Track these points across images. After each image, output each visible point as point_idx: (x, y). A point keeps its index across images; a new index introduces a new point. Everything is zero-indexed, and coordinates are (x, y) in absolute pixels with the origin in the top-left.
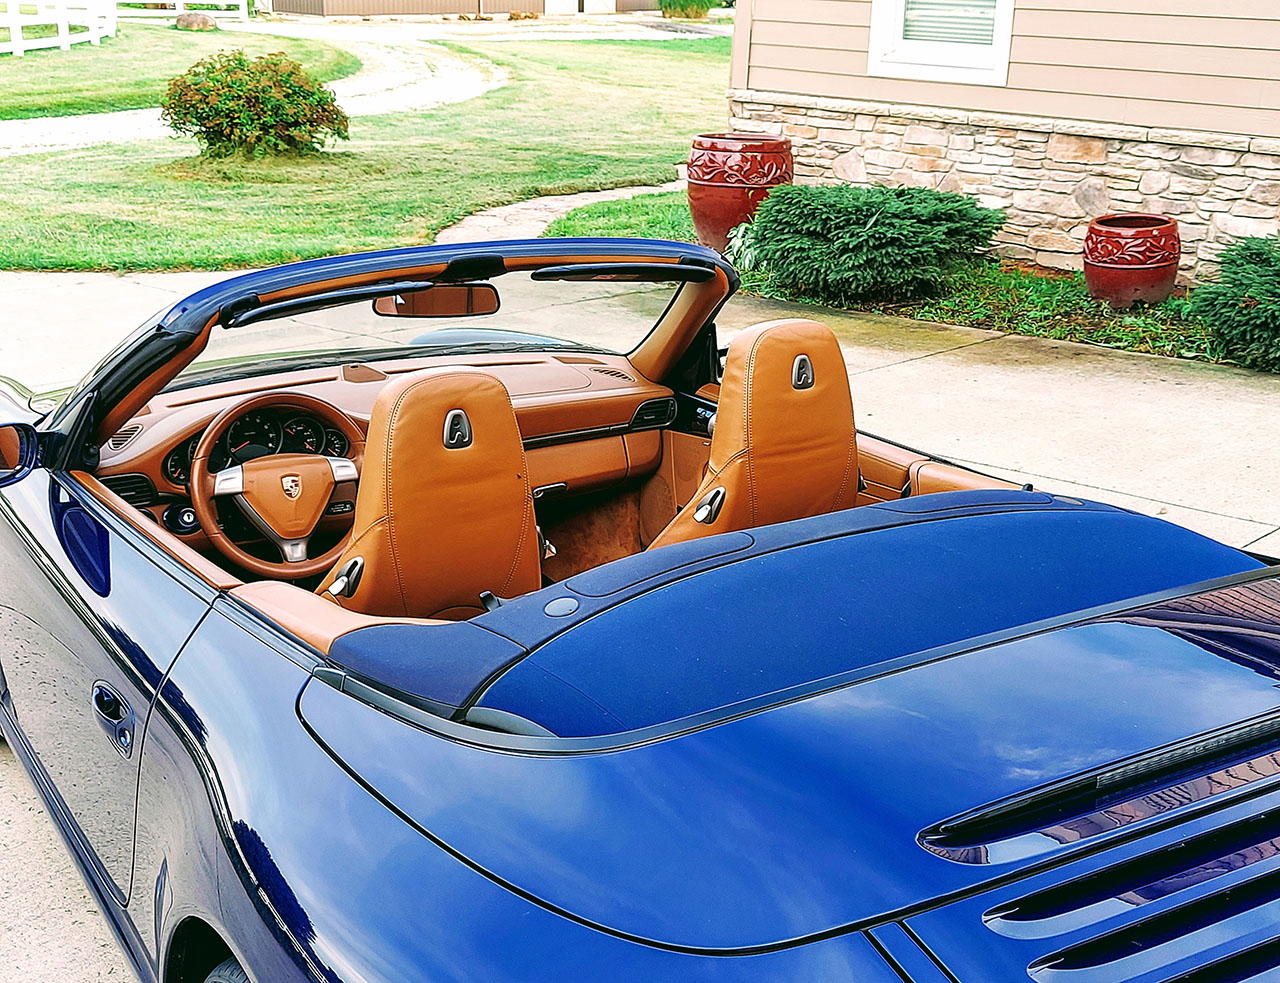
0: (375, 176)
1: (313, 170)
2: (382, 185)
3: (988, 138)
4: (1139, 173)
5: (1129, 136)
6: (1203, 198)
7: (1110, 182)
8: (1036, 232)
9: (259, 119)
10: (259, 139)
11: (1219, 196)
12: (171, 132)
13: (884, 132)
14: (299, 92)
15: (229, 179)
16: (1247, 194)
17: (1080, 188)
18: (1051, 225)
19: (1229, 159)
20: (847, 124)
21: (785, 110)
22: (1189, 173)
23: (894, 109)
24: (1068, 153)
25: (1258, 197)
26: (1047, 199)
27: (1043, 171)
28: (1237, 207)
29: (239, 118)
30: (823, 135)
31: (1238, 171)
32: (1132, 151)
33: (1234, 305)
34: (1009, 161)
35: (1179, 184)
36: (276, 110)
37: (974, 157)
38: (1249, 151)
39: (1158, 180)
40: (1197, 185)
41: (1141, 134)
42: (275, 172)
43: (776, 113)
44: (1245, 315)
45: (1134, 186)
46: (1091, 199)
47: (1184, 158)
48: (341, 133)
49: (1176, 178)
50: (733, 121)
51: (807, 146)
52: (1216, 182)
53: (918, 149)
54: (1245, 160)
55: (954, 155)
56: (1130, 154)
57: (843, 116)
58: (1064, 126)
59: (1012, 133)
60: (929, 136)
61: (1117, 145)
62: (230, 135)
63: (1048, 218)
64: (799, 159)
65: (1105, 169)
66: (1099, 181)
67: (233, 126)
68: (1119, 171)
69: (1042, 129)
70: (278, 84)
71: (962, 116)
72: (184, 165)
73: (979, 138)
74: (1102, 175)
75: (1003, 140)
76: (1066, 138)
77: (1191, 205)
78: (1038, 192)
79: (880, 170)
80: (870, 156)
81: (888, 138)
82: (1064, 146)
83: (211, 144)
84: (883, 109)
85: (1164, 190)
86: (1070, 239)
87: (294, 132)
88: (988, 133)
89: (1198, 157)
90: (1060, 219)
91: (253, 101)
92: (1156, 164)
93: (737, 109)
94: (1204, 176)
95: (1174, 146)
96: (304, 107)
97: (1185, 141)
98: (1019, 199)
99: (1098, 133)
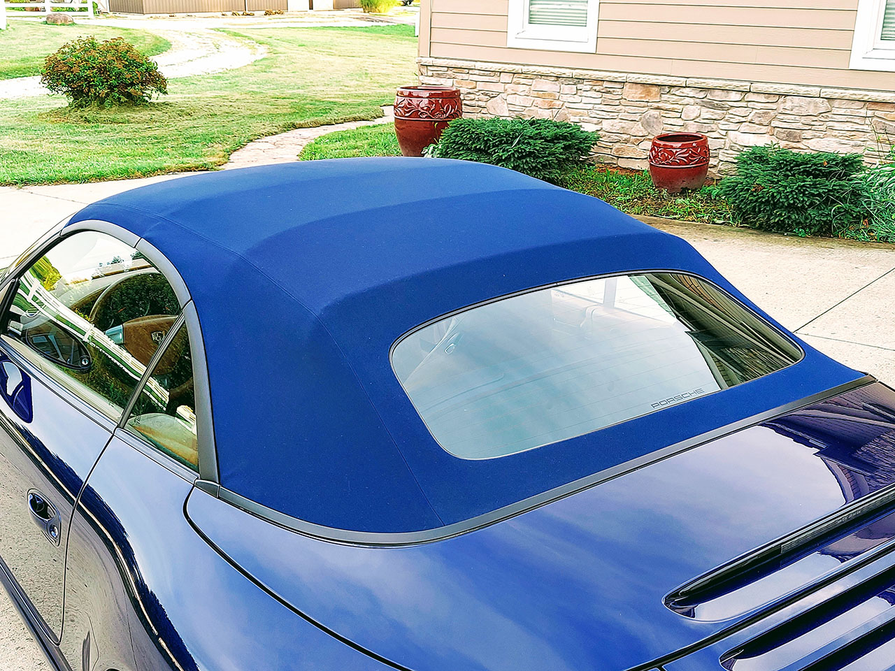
0: (186, 117)
1: (144, 114)
2: (191, 124)
3: (586, 86)
4: (681, 107)
5: (675, 83)
6: (721, 122)
7: (663, 113)
8: (617, 145)
9: (107, 81)
10: (107, 95)
11: (732, 120)
12: (48, 91)
13: (519, 84)
14: (132, 64)
15: (89, 122)
16: (749, 118)
17: (644, 117)
18: (626, 141)
19: (737, 96)
20: (495, 79)
21: (455, 70)
22: (712, 105)
23: (525, 69)
24: (636, 95)
25: (756, 120)
26: (624, 125)
27: (620, 107)
28: (743, 127)
29: (93, 81)
30: (480, 86)
31: (744, 104)
32: (677, 93)
33: (748, 190)
34: (599, 101)
35: (707, 113)
36: (119, 75)
37: (577, 99)
38: (750, 91)
39: (693, 111)
40: (718, 114)
41: (682, 82)
42: (119, 116)
43: (449, 72)
44: (755, 196)
45: (678, 115)
46: (652, 124)
47: (709, 96)
48: (162, 90)
49: (704, 110)
50: (421, 77)
51: (470, 93)
52: (729, 111)
53: (541, 94)
54: (747, 97)
55: (564, 98)
56: (675, 95)
57: (492, 74)
58: (633, 78)
59: (600, 83)
60: (547, 86)
61: (667, 89)
62: (88, 93)
63: (625, 137)
64: (464, 102)
65: (660, 105)
66: (656, 113)
67: (90, 86)
68: (669, 106)
69: (620, 80)
70: (119, 59)
71: (568, 73)
72: (58, 113)
73: (580, 86)
74: (658, 108)
75: (595, 88)
76: (634, 85)
77: (714, 126)
78: (618, 120)
79: (517, 108)
80: (510, 99)
81: (521, 88)
82: (634, 90)
83: (75, 99)
84: (518, 69)
85: (697, 117)
86: (639, 150)
87: (130, 90)
88: (585, 83)
89: (718, 95)
90: (632, 137)
91: (103, 70)
92: (692, 101)
93: (424, 70)
94: (722, 108)
95: (702, 89)
96: (137, 73)
97: (710, 86)
98: (606, 125)
99: (655, 82)
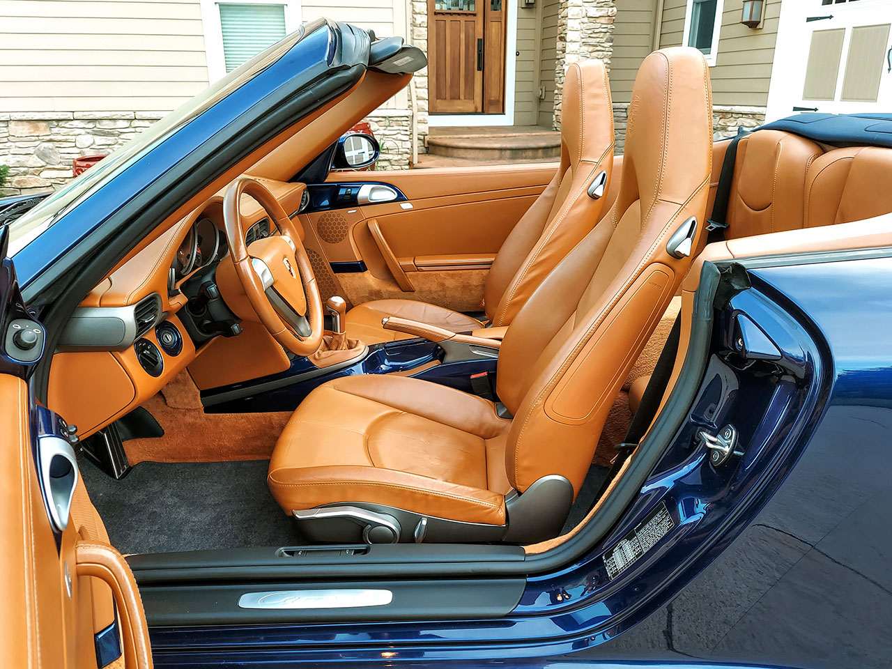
4: (73, 137)
5: (62, 117)
6: (116, 146)
7: (57, 144)
8: (17, 178)
17: (39, 149)
18: (25, 173)
19: (126, 124)
22: (103, 133)
24: (24, 131)
26: (19, 159)
27: (10, 143)
32: (66, 126)
35: (100, 140)
38: (135, 119)
39: (86, 140)
40: (110, 140)
41: (70, 116)
45: (73, 145)
46: (48, 155)
47: (98, 126)
49: (97, 138)
52: (121, 137)
54: (134, 124)
56: (64, 127)
58: (17, 116)
61: (55, 123)
63: (23, 169)
65: (52, 137)
66: (50, 145)
68: (60, 138)
69: (2, 119)
74: (51, 141)
76: (20, 123)
78: (10, 156)
82: (20, 127)
85: (92, 145)
86: (41, 179)
89: (107, 125)
90: (30, 169)
92: (83, 131)
94: (113, 135)
95: (90, 120)
97: (97, 117)
99: (42, 118)
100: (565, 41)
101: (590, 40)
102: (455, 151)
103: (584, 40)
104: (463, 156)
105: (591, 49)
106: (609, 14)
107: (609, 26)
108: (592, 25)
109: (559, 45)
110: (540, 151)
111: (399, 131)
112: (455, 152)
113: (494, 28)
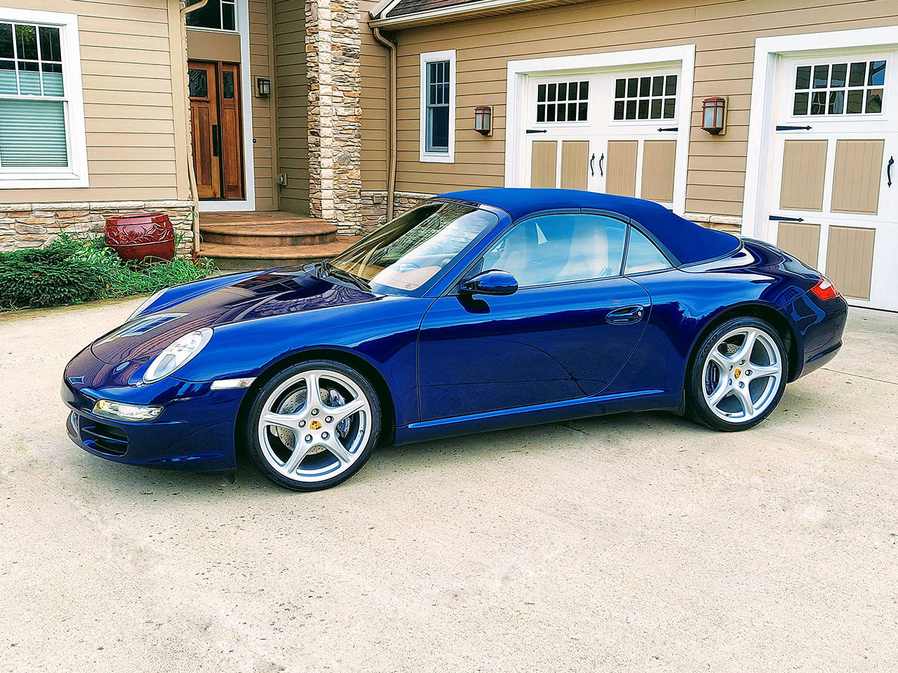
100: (318, 136)
101: (341, 136)
102: (233, 238)
103: (336, 136)
104: (243, 243)
105: (343, 144)
106: (356, 113)
107: (356, 124)
108: (342, 123)
109: (311, 139)
110: (317, 237)
111: (182, 221)
112: (234, 240)
113: (228, 115)
